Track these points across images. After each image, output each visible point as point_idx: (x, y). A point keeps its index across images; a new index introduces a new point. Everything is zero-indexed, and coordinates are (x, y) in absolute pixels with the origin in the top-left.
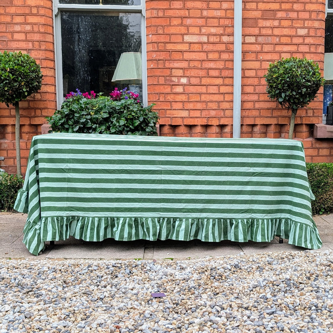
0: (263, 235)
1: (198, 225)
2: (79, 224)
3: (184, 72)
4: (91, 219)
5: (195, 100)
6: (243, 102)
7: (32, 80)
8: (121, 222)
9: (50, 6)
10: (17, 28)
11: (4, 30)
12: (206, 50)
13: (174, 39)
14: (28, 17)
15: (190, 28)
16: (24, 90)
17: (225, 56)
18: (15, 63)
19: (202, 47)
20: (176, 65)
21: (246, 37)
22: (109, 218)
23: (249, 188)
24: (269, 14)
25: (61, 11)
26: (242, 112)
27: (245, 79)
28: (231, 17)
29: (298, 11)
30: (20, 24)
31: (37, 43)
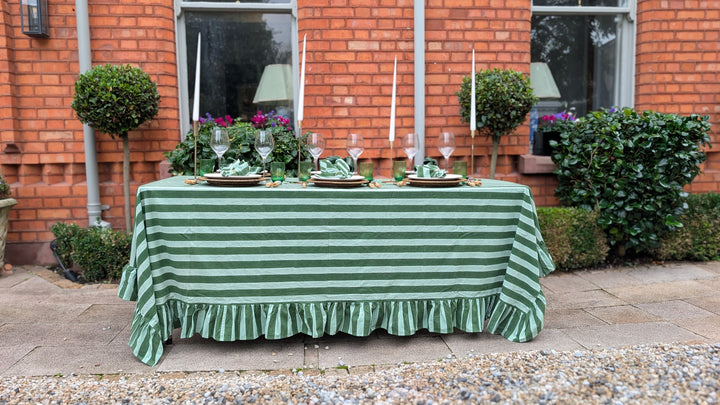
0: (475, 322)
1: (381, 310)
3: (349, 90)
4: (225, 308)
5: (365, 126)
6: (427, 128)
7: (145, 102)
8: (270, 311)
9: (170, 5)
10: (126, 34)
11: (108, 36)
12: (378, 61)
13: (335, 46)
14: (140, 19)
15: (356, 32)
16: (134, 116)
18: (120, 80)
19: (373, 57)
20: (339, 80)
21: (430, 44)
22: (252, 306)
23: (454, 255)
24: (458, 14)
25: (185, 11)
26: (426, 141)
27: (429, 98)
28: (410, 17)
29: (496, 9)
30: (130, 28)
31: (152, 54)
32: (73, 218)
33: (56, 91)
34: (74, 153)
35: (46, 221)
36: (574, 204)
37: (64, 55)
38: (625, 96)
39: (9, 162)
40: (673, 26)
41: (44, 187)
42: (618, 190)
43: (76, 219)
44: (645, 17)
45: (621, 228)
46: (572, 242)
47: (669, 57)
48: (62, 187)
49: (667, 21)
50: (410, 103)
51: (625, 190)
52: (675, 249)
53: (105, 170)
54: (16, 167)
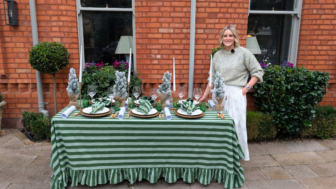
1: (162, 171)
2: (84, 175)
3: (159, 52)
4: (92, 171)
5: (166, 68)
6: (195, 70)
9: (75, 9)
10: (54, 24)
11: (46, 25)
12: (173, 38)
13: (152, 31)
14: (60, 17)
15: (163, 24)
16: (57, 67)
17: (184, 42)
18: (50, 51)
19: (170, 36)
20: (154, 47)
21: (198, 30)
22: (104, 170)
24: (212, 15)
25: (82, 11)
26: (194, 76)
27: (196, 56)
28: (189, 17)
29: (231, 13)
30: (56, 21)
31: (66, 33)
32: (32, 108)
33: (23, 50)
34: (32, 79)
35: (20, 109)
36: (262, 111)
37: (26, 33)
38: (292, 58)
39: (3, 83)
40: (318, 22)
41: (18, 94)
42: (282, 108)
43: (33, 108)
44: (305, 17)
45: (283, 124)
46: (259, 129)
47: (315, 37)
48: (27, 94)
49: (315, 20)
50: (188, 58)
51: (285, 108)
52: (309, 133)
53: (46, 87)
54: (6, 84)
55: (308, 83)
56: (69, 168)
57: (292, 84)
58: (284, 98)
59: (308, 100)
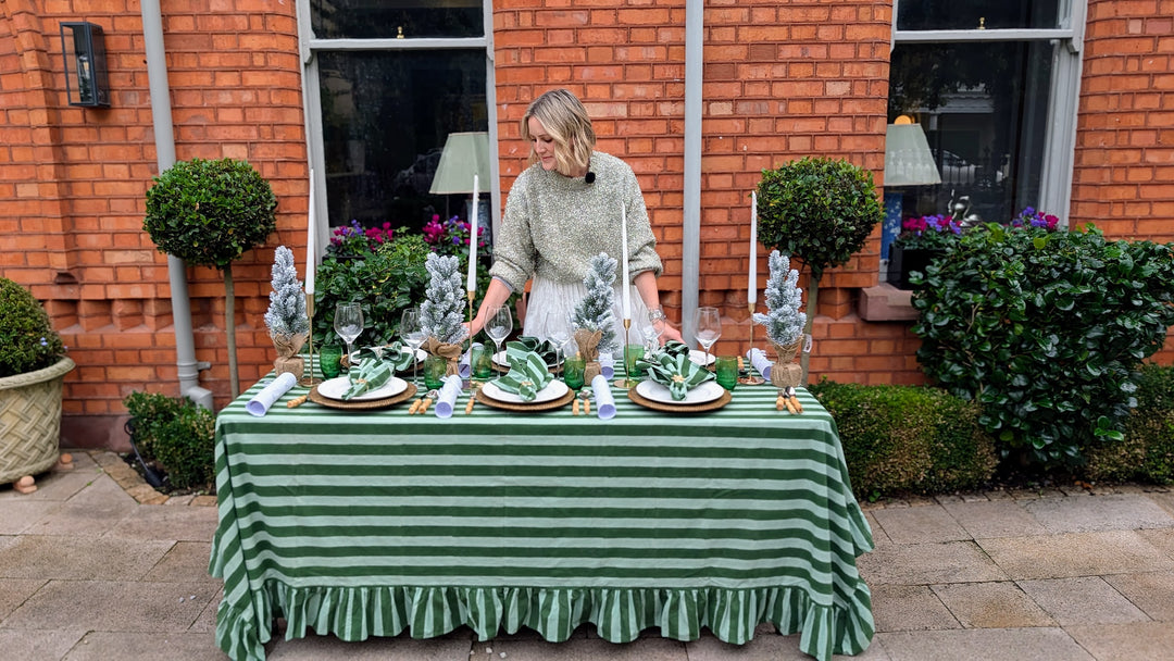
2: (327, 604)
4: (352, 592)
6: (704, 243)
7: (251, 221)
8: (417, 597)
9: (292, 47)
10: (226, 98)
11: (198, 102)
12: (625, 135)
14: (246, 74)
15: (590, 88)
16: (234, 244)
17: (666, 147)
18: (211, 190)
19: (617, 128)
21: (713, 105)
22: (391, 588)
24: (764, 52)
25: (318, 54)
26: (701, 265)
27: (708, 195)
28: (679, 60)
29: (828, 44)
30: (231, 89)
31: (267, 129)
32: (157, 380)
33: (125, 188)
34: (156, 284)
35: (119, 384)
36: (942, 386)
37: (134, 133)
38: (1055, 196)
39: (63, 297)
40: (1149, 65)
41: (114, 333)
42: (1015, 373)
43: (162, 382)
44: (1098, 49)
45: (1018, 433)
46: (934, 452)
47: (1138, 121)
48: (142, 333)
49: (1138, 57)
50: (678, 203)
51: (1026, 374)
52: (1115, 464)
53: (201, 310)
54: (74, 303)
55: (1109, 286)
56: (275, 581)
57: (1049, 290)
58: (1021, 338)
59: (1110, 345)
